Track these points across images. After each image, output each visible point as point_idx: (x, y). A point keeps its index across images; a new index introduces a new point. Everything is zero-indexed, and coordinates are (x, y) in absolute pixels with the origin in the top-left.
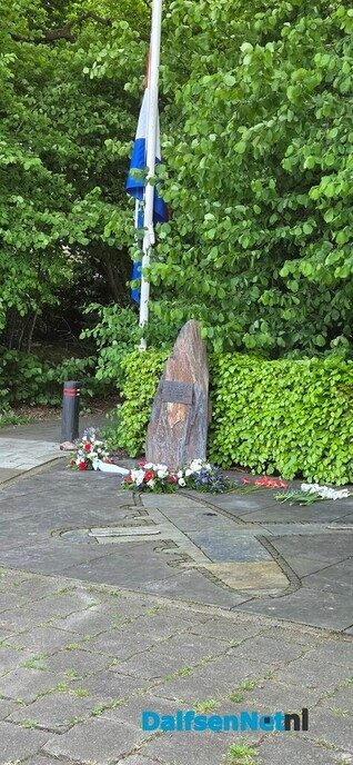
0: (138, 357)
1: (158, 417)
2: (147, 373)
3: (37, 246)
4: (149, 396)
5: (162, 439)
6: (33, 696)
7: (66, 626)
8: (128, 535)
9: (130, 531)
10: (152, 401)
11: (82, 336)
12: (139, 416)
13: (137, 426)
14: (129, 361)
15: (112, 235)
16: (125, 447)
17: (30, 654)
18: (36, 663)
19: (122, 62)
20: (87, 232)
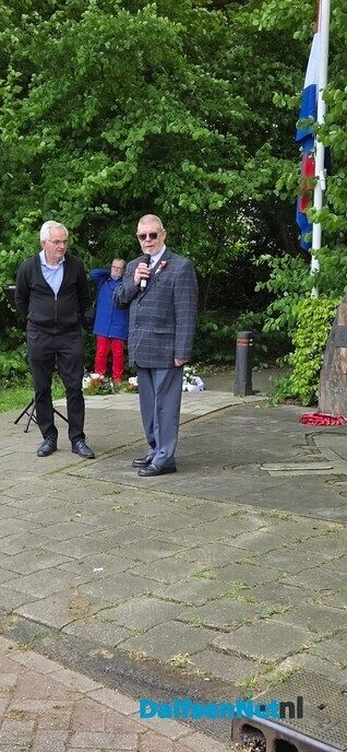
0: (309, 304)
1: (330, 361)
2: (319, 320)
3: (212, 206)
4: (322, 344)
5: (336, 385)
6: (203, 601)
7: (236, 544)
8: (300, 469)
9: (302, 466)
10: (324, 348)
11: (257, 289)
12: (312, 363)
13: (309, 373)
14: (301, 309)
15: (284, 190)
16: (298, 394)
17: (200, 566)
18: (207, 574)
19: (290, 12)
20: (261, 189)
